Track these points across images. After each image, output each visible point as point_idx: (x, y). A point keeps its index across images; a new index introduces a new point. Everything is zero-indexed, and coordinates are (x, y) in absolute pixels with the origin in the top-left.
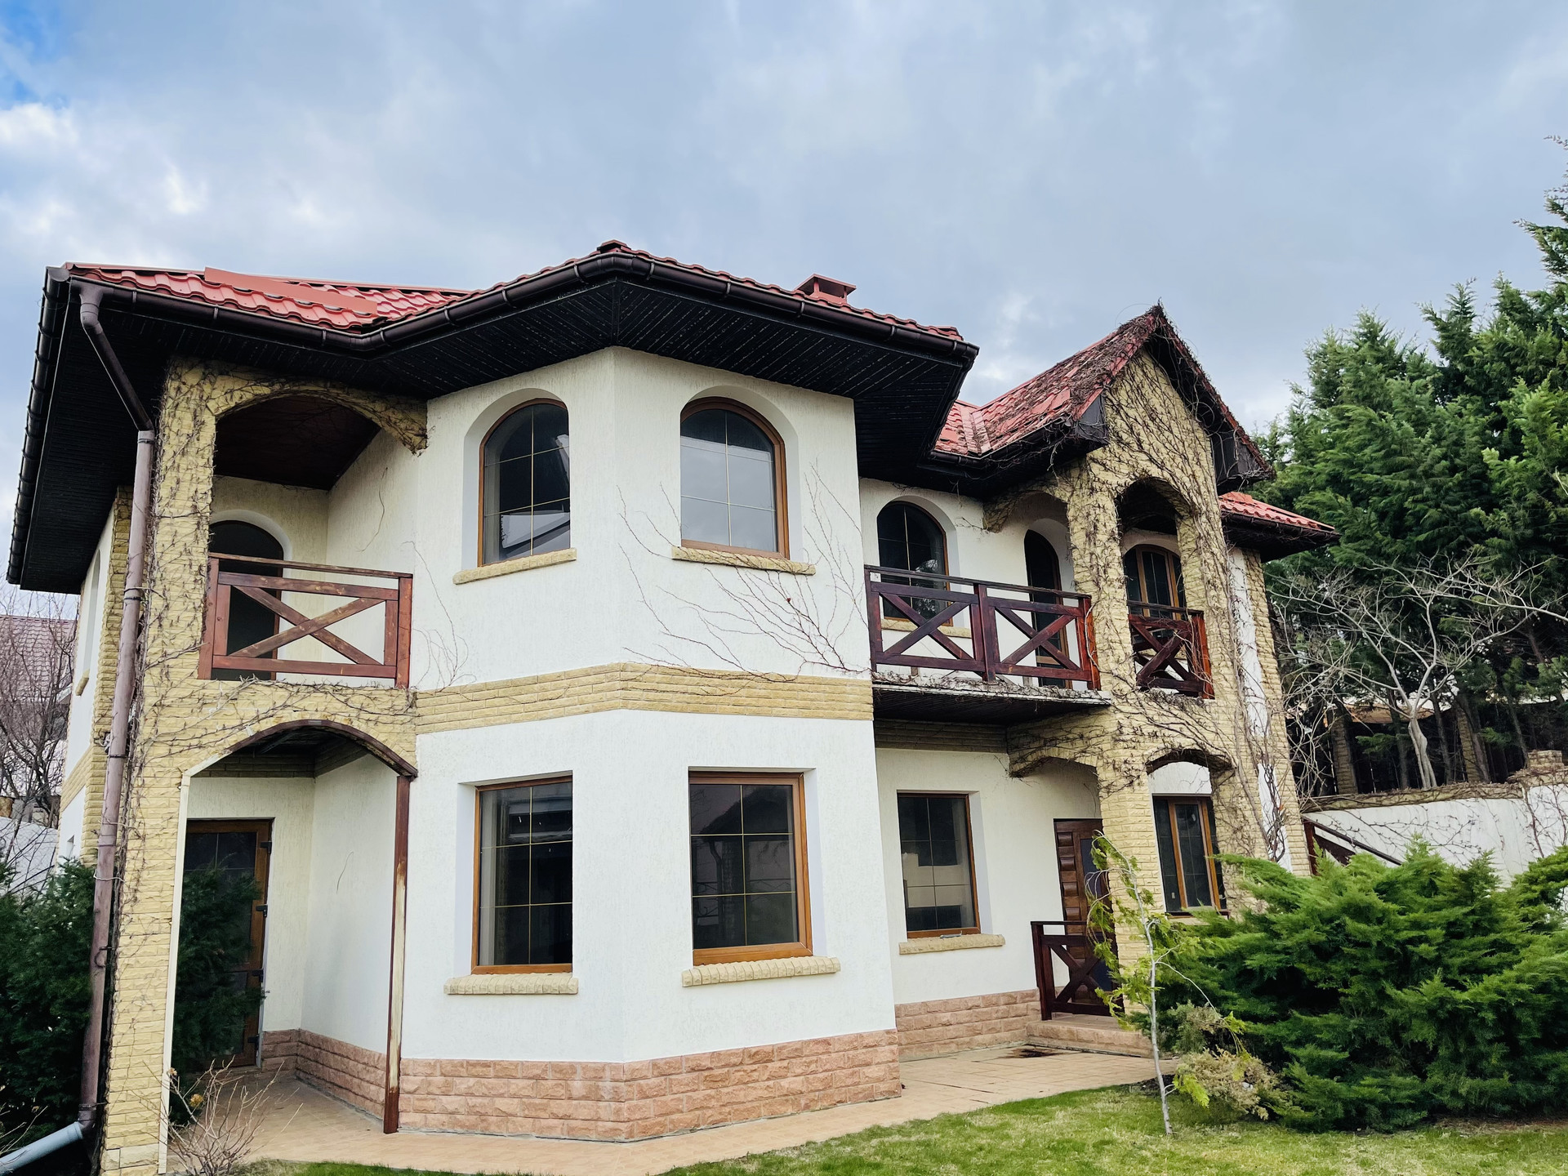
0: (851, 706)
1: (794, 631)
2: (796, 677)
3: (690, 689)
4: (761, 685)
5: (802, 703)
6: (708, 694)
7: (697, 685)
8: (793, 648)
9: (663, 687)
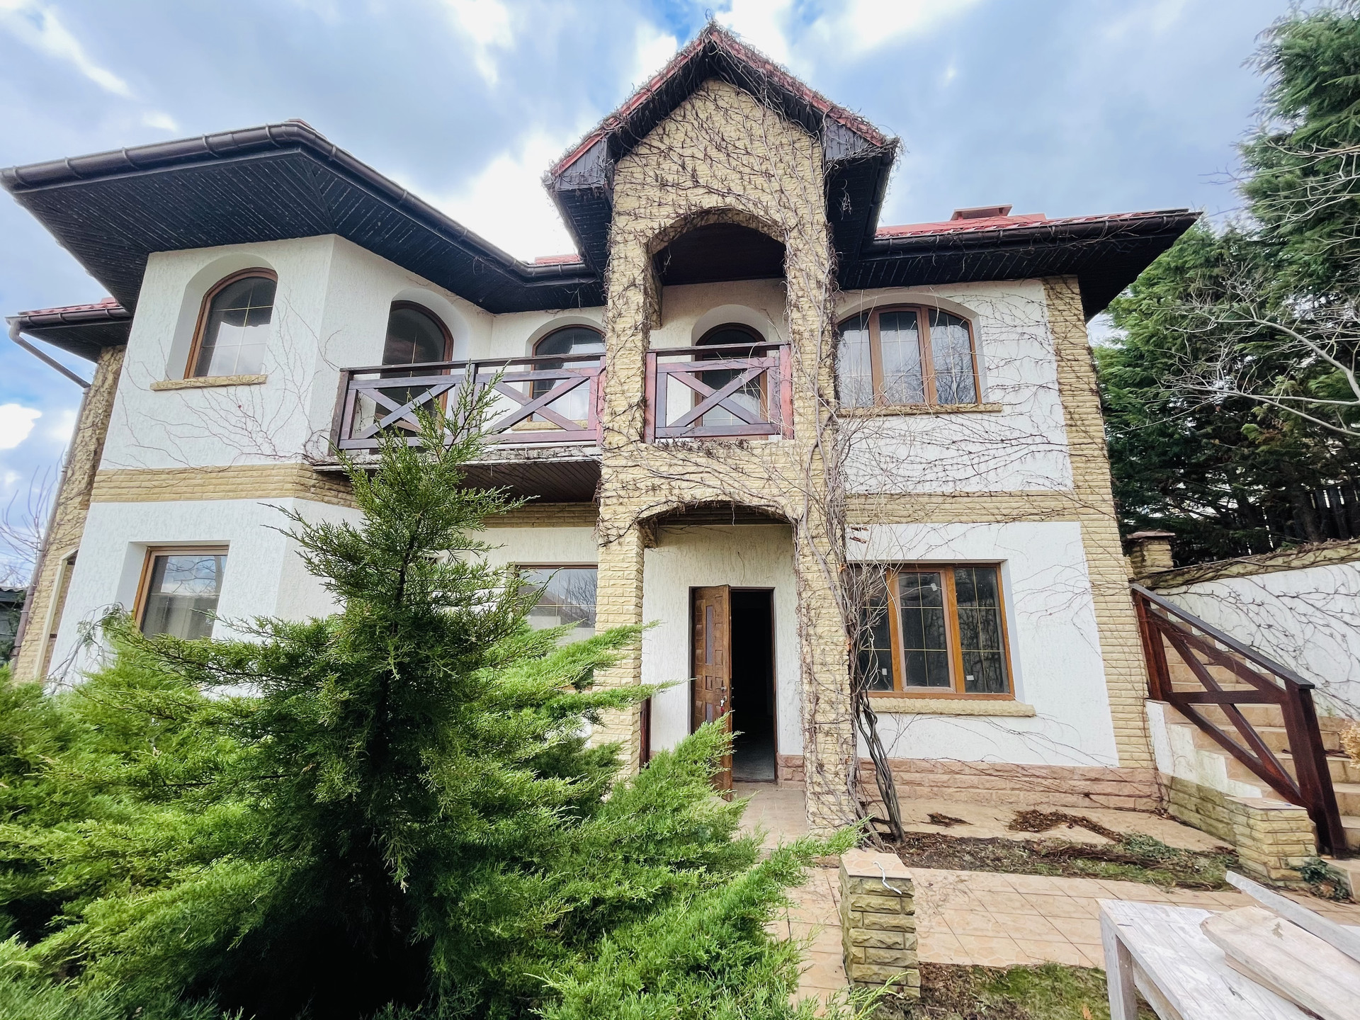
0: (272, 486)
1: (240, 431)
2: (230, 467)
3: (144, 484)
4: (199, 476)
5: (228, 487)
6: (155, 487)
7: (149, 480)
8: (235, 444)
9: (123, 484)
